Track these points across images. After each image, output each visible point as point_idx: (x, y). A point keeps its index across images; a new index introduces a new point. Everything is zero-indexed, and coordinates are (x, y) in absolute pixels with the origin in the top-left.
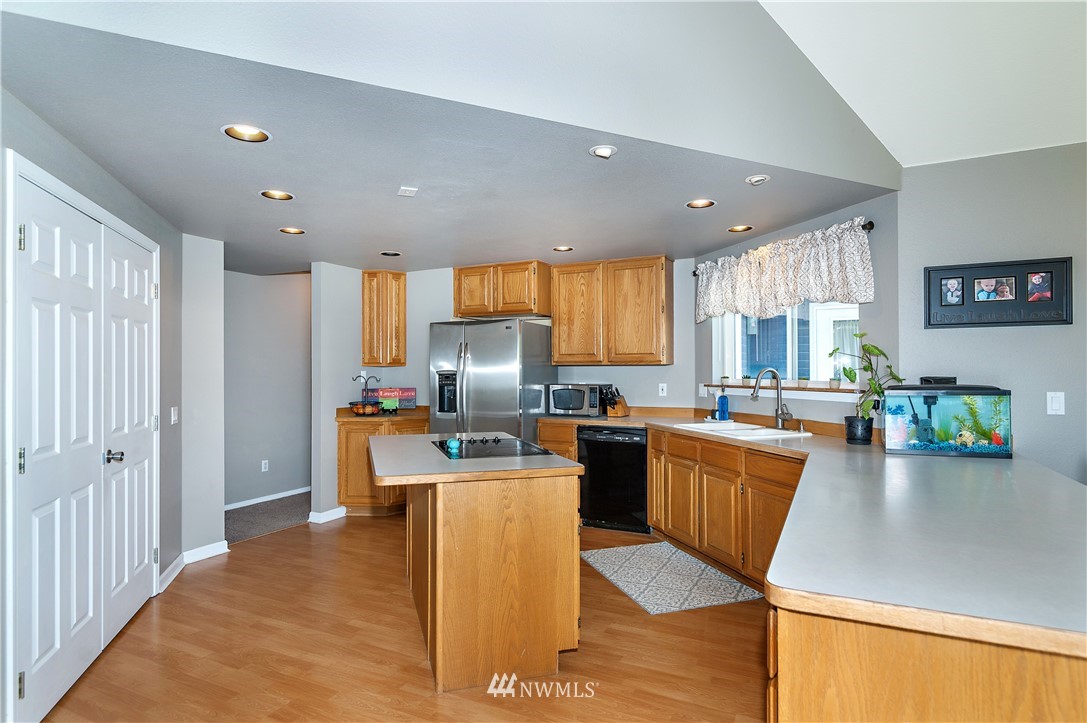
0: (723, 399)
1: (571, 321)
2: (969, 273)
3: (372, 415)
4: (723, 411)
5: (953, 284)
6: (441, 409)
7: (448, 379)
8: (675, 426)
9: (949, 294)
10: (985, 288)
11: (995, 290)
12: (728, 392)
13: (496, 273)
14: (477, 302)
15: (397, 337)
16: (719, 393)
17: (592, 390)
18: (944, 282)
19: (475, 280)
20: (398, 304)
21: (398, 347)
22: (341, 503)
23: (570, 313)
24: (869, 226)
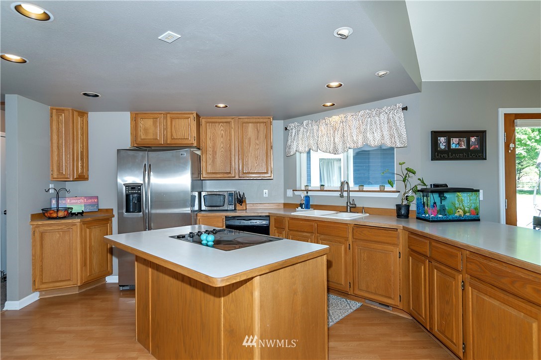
0: (307, 198)
1: (214, 153)
2: (449, 135)
3: (64, 218)
4: (307, 204)
5: (442, 140)
6: (128, 211)
7: (134, 188)
8: (292, 214)
9: (441, 144)
10: (455, 142)
11: (458, 144)
12: (310, 194)
13: (166, 118)
14: (150, 136)
15: (82, 159)
16: (303, 194)
17: (231, 195)
18: (439, 138)
19: (149, 123)
20: (82, 135)
21: (82, 166)
22: (35, 290)
23: (214, 147)
24: (405, 109)
